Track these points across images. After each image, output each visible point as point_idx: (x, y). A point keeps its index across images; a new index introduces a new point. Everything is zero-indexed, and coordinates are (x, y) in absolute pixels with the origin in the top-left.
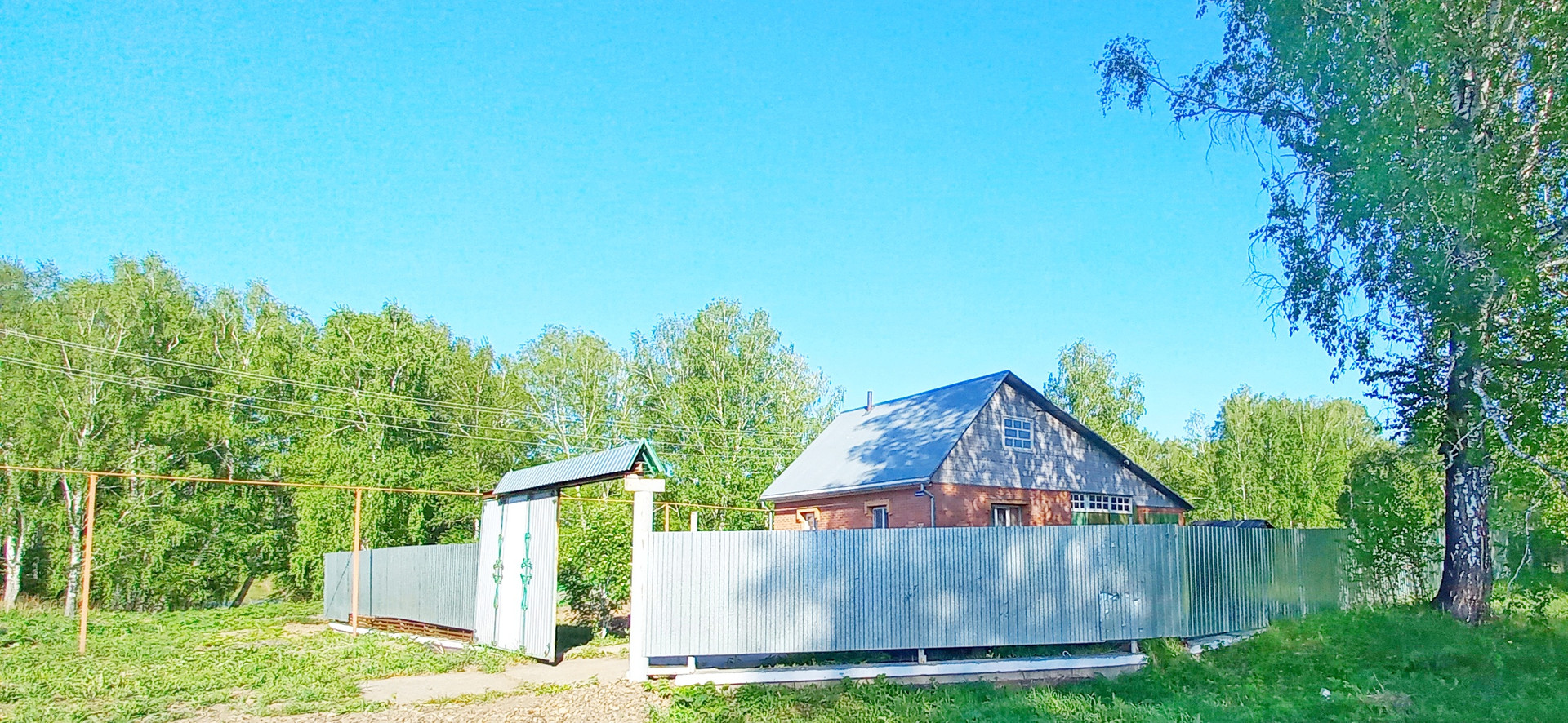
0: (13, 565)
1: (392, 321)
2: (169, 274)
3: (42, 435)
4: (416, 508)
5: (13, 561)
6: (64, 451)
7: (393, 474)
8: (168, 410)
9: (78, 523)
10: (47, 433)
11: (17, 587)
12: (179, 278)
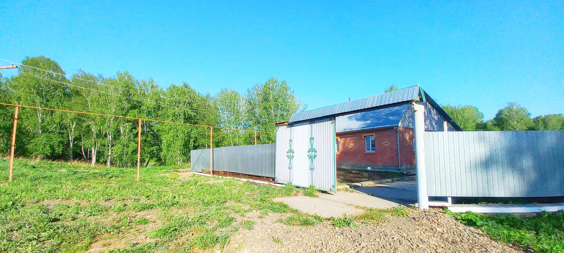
0: (94, 155)
1: (185, 87)
2: (130, 76)
3: (102, 120)
4: (192, 140)
5: (94, 154)
6: (107, 124)
7: (186, 130)
8: (132, 113)
9: (110, 144)
10: (103, 120)
11: (95, 161)
12: (133, 77)
